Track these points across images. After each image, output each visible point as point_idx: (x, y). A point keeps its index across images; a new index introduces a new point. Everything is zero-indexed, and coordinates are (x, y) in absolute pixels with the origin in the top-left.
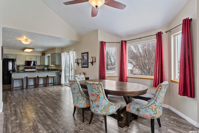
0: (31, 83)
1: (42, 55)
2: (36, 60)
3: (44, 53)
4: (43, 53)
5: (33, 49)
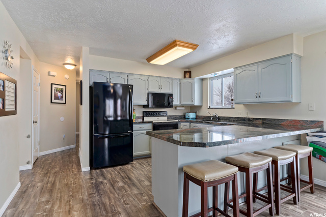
1: (185, 77)
2: (170, 92)
3: (190, 72)
5: (194, 49)
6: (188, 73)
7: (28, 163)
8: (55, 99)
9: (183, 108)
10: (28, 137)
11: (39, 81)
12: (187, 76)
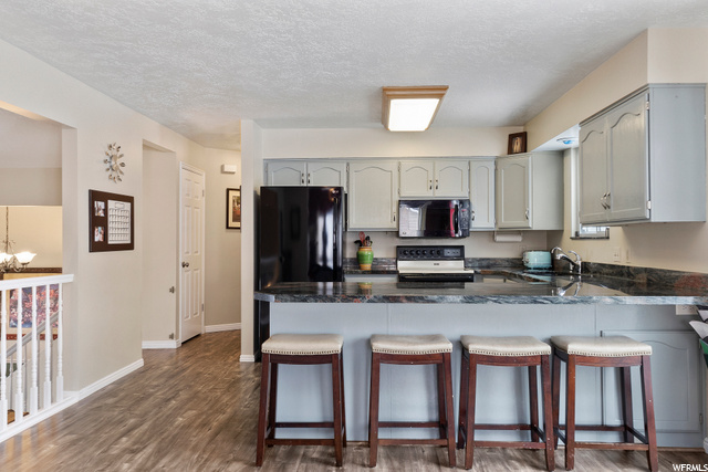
0: (410, 400)
1: (510, 151)
2: (464, 195)
3: (524, 136)
4: (512, 137)
5: (440, 96)
6: (518, 141)
7: (172, 337)
8: (234, 220)
9: (519, 239)
10: (172, 290)
11: (202, 186)
12: (517, 146)
